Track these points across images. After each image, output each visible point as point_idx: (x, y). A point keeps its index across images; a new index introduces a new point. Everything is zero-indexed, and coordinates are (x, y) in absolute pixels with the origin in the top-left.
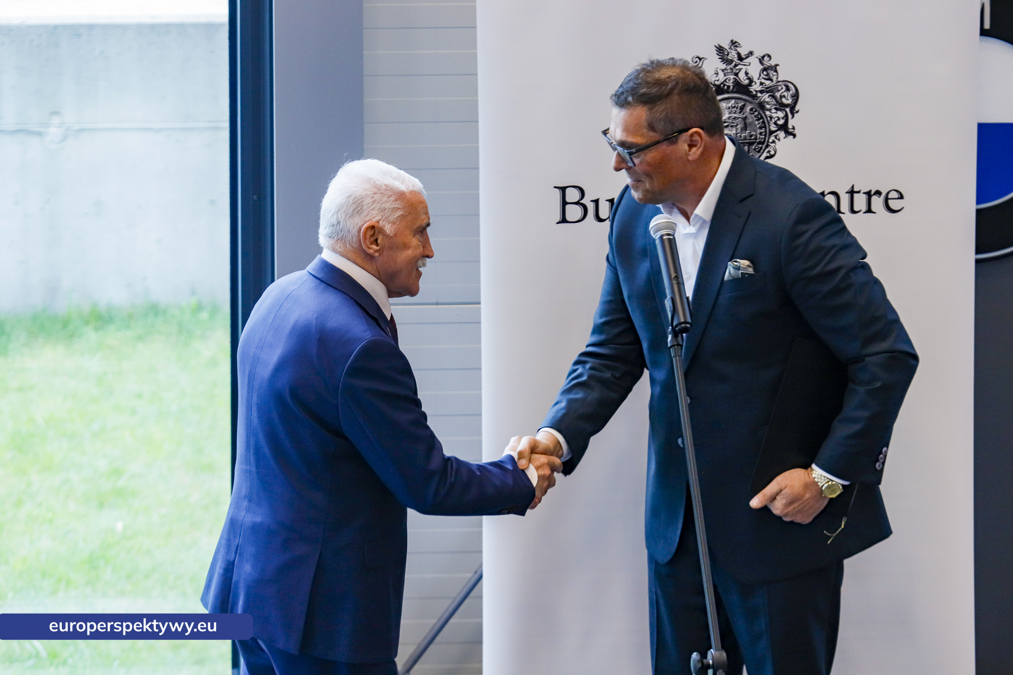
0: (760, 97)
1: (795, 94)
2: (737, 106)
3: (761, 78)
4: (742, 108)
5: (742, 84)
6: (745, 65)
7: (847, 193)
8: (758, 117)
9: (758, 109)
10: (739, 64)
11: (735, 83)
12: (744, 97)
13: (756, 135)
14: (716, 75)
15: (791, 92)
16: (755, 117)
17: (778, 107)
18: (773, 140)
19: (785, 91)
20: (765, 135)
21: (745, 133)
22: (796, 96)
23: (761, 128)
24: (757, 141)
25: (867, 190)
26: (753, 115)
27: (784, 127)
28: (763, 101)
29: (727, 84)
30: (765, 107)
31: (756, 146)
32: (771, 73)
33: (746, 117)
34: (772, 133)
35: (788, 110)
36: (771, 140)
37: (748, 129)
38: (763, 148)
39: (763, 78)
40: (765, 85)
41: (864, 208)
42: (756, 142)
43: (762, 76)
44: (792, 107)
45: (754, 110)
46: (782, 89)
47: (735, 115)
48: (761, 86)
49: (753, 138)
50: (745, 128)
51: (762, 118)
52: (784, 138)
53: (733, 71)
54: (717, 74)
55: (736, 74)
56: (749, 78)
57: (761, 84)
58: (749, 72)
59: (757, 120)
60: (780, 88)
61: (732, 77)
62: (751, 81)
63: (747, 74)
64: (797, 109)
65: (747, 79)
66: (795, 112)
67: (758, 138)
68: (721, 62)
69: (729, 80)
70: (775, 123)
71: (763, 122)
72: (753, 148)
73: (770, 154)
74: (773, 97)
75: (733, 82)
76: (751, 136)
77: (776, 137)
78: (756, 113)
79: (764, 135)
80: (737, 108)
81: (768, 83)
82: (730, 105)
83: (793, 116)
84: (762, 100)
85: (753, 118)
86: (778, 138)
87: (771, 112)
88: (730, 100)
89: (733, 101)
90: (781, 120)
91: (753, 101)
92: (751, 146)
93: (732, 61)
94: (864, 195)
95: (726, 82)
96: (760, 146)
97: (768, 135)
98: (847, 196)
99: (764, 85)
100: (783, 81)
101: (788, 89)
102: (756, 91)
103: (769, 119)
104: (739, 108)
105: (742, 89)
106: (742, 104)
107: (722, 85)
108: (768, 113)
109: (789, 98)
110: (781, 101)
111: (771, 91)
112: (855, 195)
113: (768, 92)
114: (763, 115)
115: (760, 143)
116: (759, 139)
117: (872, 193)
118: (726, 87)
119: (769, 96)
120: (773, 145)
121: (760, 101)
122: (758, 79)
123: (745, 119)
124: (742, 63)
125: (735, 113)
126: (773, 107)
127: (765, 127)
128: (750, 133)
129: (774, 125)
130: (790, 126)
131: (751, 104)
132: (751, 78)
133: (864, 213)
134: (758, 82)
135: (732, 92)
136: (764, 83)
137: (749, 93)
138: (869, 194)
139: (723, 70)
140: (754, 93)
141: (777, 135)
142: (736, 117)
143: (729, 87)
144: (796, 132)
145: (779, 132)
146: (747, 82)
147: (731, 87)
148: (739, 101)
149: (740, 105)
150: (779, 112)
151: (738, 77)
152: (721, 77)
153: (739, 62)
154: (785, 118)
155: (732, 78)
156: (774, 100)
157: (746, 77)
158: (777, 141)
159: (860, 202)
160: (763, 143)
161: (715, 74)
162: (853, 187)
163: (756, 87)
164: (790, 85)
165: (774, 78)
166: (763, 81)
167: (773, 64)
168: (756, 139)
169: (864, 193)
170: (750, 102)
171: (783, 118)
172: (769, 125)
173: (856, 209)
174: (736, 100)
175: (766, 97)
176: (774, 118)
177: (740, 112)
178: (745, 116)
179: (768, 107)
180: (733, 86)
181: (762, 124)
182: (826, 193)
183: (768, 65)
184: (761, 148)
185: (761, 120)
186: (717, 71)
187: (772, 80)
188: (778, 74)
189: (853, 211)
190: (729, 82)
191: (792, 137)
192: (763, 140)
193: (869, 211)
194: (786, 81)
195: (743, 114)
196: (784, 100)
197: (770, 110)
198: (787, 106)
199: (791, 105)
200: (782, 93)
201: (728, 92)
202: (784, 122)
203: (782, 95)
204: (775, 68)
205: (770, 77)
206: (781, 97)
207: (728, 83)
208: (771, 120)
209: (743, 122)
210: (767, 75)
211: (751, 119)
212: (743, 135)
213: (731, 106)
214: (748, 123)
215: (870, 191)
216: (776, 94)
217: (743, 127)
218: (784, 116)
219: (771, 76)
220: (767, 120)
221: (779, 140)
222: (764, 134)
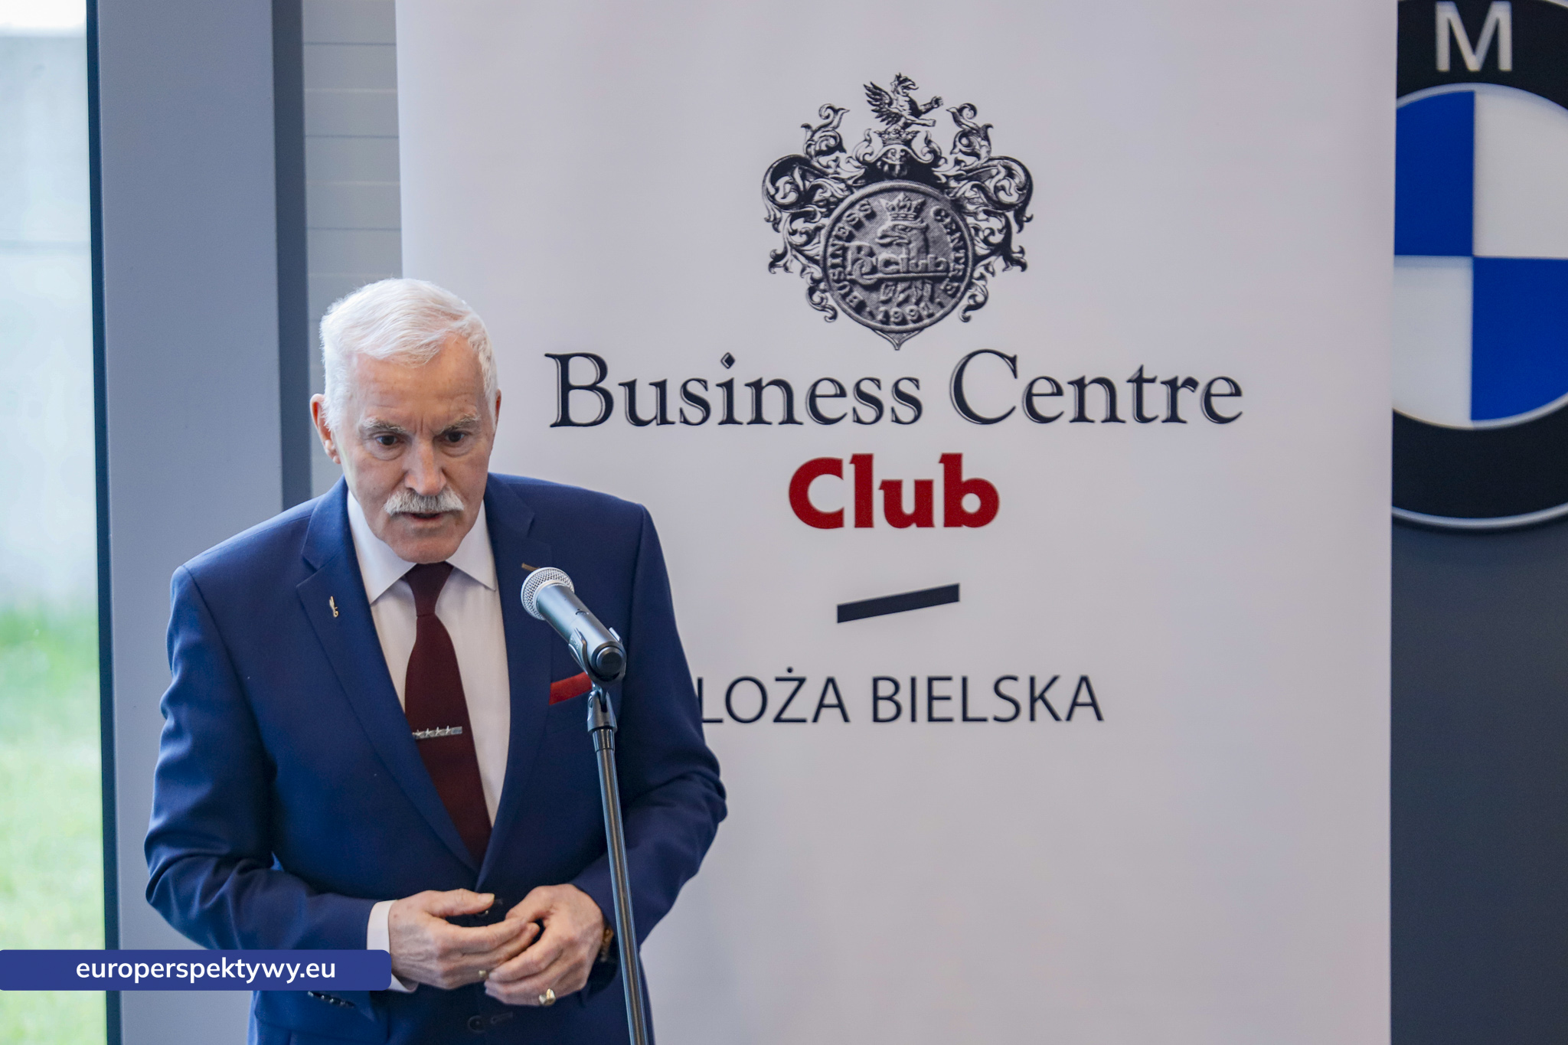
0: (954, 188)
1: (1026, 185)
2: (908, 205)
3: (956, 150)
4: (920, 210)
5: (919, 163)
6: (924, 125)
7: (1129, 381)
8: (951, 229)
9: (951, 212)
10: (913, 123)
11: (903, 159)
12: (923, 188)
13: (948, 264)
14: (866, 143)
15: (1017, 180)
16: (946, 227)
17: (990, 208)
18: (981, 274)
19: (1004, 178)
20: (966, 264)
21: (926, 259)
22: (1027, 189)
23: (956, 249)
24: (950, 275)
25: (1169, 377)
26: (940, 224)
27: (1004, 250)
28: (960, 197)
29: (890, 161)
30: (965, 208)
31: (947, 285)
32: (977, 141)
33: (927, 228)
34: (978, 259)
35: (1010, 215)
36: (976, 274)
37: (931, 250)
38: (962, 289)
39: (961, 151)
40: (965, 166)
41: (1164, 413)
42: (947, 277)
43: (959, 146)
44: (1020, 211)
45: (943, 214)
46: (998, 173)
47: (906, 223)
48: (958, 167)
49: (941, 268)
50: (925, 248)
51: (959, 229)
52: (1004, 270)
53: (900, 135)
54: (870, 141)
55: (908, 143)
56: (933, 151)
57: (958, 162)
58: (932, 139)
59: (948, 233)
60: (994, 172)
61: (899, 147)
62: (937, 157)
63: (928, 142)
64: (1028, 214)
65: (929, 152)
66: (1025, 219)
67: (951, 269)
68: (877, 117)
69: (894, 154)
70: (986, 241)
71: (962, 238)
72: (942, 287)
73: (975, 301)
74: (982, 189)
75: (902, 157)
76: (938, 264)
77: (986, 267)
78: (948, 220)
79: (963, 263)
80: (909, 209)
81: (970, 161)
82: (895, 202)
83: (1021, 228)
84: (958, 195)
85: (941, 230)
86: (991, 269)
87: (976, 219)
88: (896, 193)
89: (901, 196)
90: (997, 233)
91: (941, 196)
92: (937, 285)
93: (897, 117)
94: (1164, 387)
95: (887, 158)
96: (956, 284)
97: (970, 263)
98: (1131, 388)
99: (963, 164)
100: (1001, 158)
101: (1010, 174)
102: (947, 177)
103: (973, 231)
104: (913, 209)
105: (918, 171)
106: (920, 201)
107: (879, 163)
108: (970, 220)
109: (1012, 191)
110: (997, 197)
111: (976, 176)
112: (1146, 386)
113: (970, 179)
114: (961, 223)
115: (954, 279)
116: (954, 270)
117: (1180, 383)
118: (886, 168)
119: (973, 186)
120: (981, 283)
121: (954, 196)
122: (951, 153)
123: (925, 230)
124: (918, 121)
125: (905, 218)
126: (981, 209)
127: (965, 247)
128: (936, 258)
129: (982, 245)
130: (1015, 247)
131: (937, 202)
132: (937, 149)
133: (1164, 422)
134: (951, 159)
135: (900, 177)
136: (962, 161)
137: (933, 181)
138: (1173, 385)
139: (880, 135)
140: (944, 180)
141: (989, 264)
142: (907, 227)
143: (892, 167)
144: (1027, 259)
145: (992, 258)
146: (928, 158)
147: (898, 168)
148: (913, 196)
149: (915, 203)
150: (992, 219)
151: (910, 147)
152: (877, 148)
153: (913, 118)
154: (1004, 231)
155: (898, 151)
156: (982, 196)
157: (927, 149)
158: (988, 275)
159: (1156, 399)
160: (961, 279)
161: (866, 140)
162: (1141, 370)
163: (945, 169)
164: (1015, 166)
165: (983, 153)
166: (961, 157)
167: (980, 125)
168: (947, 270)
169: (1163, 383)
170: (936, 199)
171: (1000, 231)
172: (974, 245)
173: (1147, 414)
174: (908, 194)
175: (966, 189)
176: (983, 231)
177: (916, 218)
178: (924, 224)
179: (971, 208)
180: (901, 166)
181: (959, 242)
182: (1087, 381)
183: (972, 125)
184: (958, 288)
185: (958, 235)
186: (868, 135)
187: (978, 156)
188: (990, 144)
189: (1141, 418)
190: (894, 158)
191: (1019, 268)
192: (961, 273)
193: (1173, 418)
194: (1007, 158)
195: (922, 222)
196: (1002, 195)
197: (974, 215)
198: (1009, 207)
199: (1016, 205)
200: (999, 181)
201: (891, 178)
202: (1004, 240)
203: (999, 184)
204: (984, 132)
205: (973, 149)
206: (997, 189)
207: (890, 158)
208: (977, 234)
209: (922, 237)
210: (969, 145)
211: (937, 230)
212: (921, 262)
213: (898, 205)
214: (931, 240)
215: (1175, 379)
216: (987, 183)
217: (922, 247)
218: (1003, 228)
219: (977, 147)
220: (970, 235)
221: (993, 274)
222: (962, 261)
